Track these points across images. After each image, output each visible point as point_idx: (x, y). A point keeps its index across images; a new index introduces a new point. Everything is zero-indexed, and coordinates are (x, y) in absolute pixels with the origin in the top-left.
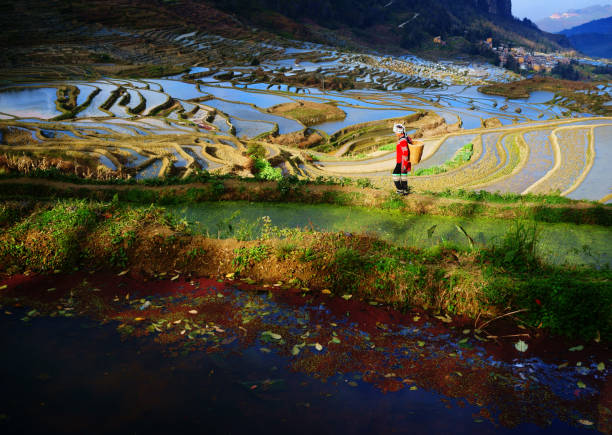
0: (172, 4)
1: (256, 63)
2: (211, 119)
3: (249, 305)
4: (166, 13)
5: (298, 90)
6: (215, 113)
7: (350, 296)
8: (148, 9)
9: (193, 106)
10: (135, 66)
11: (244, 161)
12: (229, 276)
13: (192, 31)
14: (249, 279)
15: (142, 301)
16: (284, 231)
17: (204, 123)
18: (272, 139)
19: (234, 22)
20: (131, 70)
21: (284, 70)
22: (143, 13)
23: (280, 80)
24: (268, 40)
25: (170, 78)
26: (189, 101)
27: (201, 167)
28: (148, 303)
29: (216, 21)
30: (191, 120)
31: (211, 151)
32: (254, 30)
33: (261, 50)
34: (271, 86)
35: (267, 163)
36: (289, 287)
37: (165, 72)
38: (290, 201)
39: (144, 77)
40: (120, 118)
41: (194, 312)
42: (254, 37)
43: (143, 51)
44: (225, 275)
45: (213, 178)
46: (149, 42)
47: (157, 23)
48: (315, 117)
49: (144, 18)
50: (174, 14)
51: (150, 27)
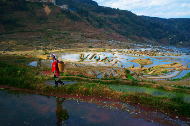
0: (108, 33)
1: (129, 48)
2: (116, 63)
4: (106, 36)
5: (140, 55)
7: (144, 105)
11: (124, 74)
13: (112, 40)
14: (124, 100)
18: (132, 68)
19: (123, 38)
20: (97, 50)
21: (136, 50)
22: (101, 36)
23: (135, 53)
24: (132, 42)
29: (119, 37)
30: (111, 63)
31: (115, 71)
32: (129, 40)
33: (130, 45)
34: (132, 54)
35: (130, 75)
36: (132, 102)
37: (105, 51)
38: (135, 85)
39: (100, 52)
43: (100, 45)
44: (119, 99)
45: (116, 79)
46: (101, 43)
47: (104, 38)
48: (144, 63)
49: (101, 37)
50: (108, 36)
51: (102, 39)
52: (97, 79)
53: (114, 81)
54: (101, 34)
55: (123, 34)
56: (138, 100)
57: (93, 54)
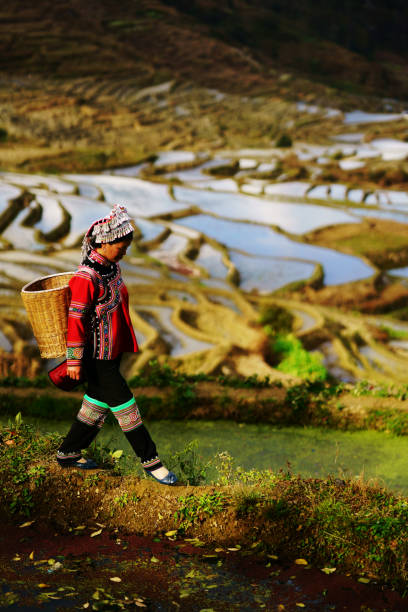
0: (128, 30)
1: (285, 143)
2: (192, 254)
3: (191, 575)
4: (114, 48)
5: (366, 196)
6: (202, 241)
7: (334, 570)
8: (81, 40)
9: (159, 228)
10: (55, 149)
11: (251, 338)
12: (170, 534)
13: (163, 81)
14: (196, 539)
15: (51, 562)
16: (251, 473)
17: (180, 261)
18: (311, 293)
19: (245, 64)
20: (45, 158)
21: (339, 157)
22: (74, 48)
23: (331, 177)
24: (310, 97)
25: (118, 172)
26: (153, 219)
27: (168, 349)
28: (58, 565)
29: (210, 61)
30: (154, 255)
31: (188, 317)
32: (284, 77)
33: (296, 116)
34: (313, 187)
35: (297, 344)
36: (250, 553)
37: (110, 162)
38: (308, 424)
39: (70, 172)
40: (23, 250)
41: (117, 579)
42: (285, 91)
43: (70, 120)
44: (164, 532)
45: (176, 380)
46: (81, 102)
47: (97, 66)
48: (398, 251)
49: (74, 56)
50: (131, 49)
51: (85, 74)
52: (31, 390)
53: (161, 395)
54: (73, 33)
55: (239, 38)
56: (297, 536)
57: (16, 193)
